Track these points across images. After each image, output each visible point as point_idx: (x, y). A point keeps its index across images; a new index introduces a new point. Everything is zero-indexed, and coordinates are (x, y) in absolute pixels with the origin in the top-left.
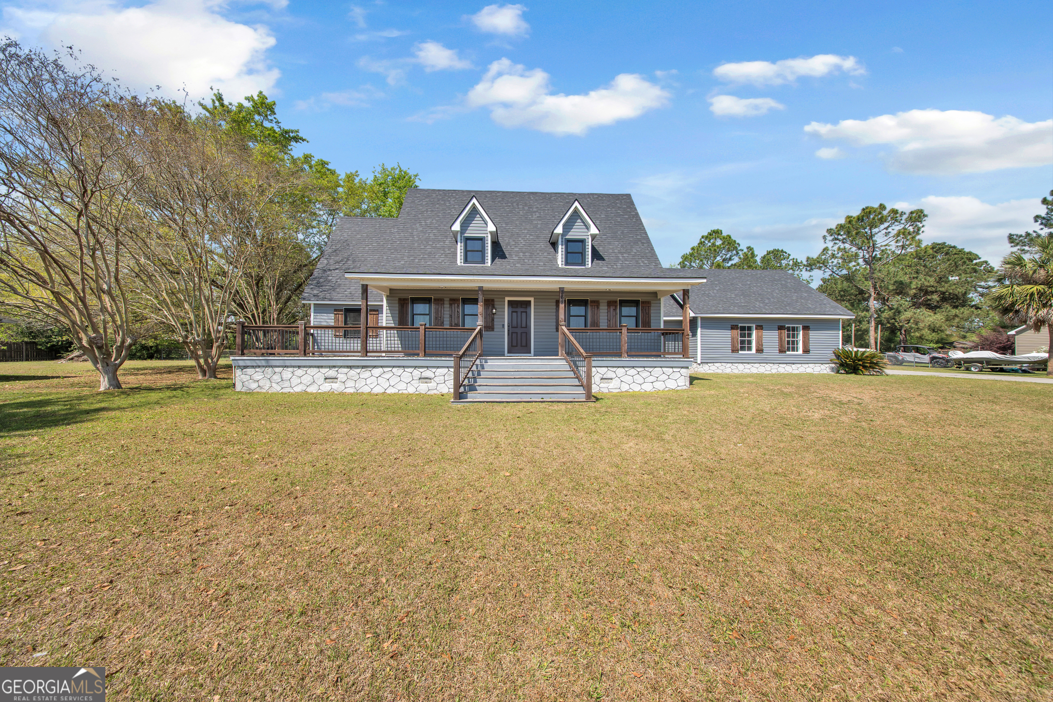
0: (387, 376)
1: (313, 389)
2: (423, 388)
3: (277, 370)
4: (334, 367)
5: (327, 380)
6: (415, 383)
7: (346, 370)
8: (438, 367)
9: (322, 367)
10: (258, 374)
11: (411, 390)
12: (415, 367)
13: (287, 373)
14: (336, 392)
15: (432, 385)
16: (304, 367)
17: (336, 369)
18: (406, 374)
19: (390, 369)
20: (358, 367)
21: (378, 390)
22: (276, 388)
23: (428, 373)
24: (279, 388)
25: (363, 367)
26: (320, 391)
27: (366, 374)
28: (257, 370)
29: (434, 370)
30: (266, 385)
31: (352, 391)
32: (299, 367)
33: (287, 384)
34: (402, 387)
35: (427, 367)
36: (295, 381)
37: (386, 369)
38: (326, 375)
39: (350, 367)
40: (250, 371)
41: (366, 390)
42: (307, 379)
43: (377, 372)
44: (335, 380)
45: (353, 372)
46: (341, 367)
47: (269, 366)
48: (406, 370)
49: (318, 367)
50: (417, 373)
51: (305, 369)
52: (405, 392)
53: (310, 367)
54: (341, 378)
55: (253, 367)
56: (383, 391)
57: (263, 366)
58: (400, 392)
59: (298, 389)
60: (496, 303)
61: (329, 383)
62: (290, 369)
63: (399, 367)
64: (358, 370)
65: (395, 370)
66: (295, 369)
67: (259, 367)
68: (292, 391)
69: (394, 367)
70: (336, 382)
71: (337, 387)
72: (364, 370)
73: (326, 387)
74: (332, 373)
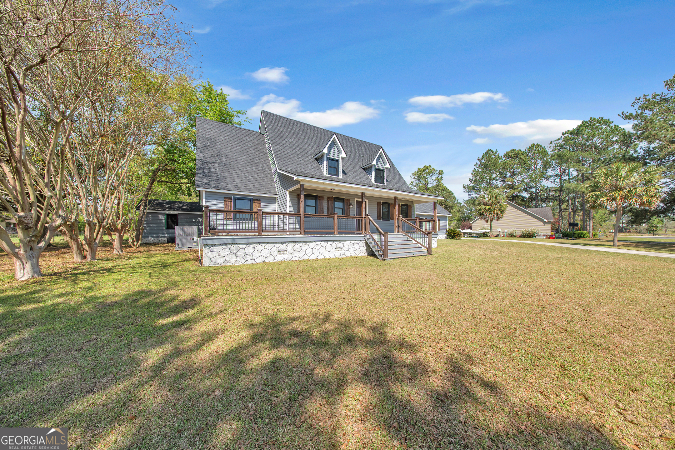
0: (318, 247)
1: (270, 260)
2: (338, 254)
3: (241, 246)
4: (285, 242)
5: (279, 253)
6: (333, 251)
7: (292, 245)
8: (345, 241)
9: (276, 243)
10: (224, 251)
11: (332, 256)
12: (333, 241)
13: (250, 249)
14: (286, 261)
15: (342, 251)
16: (263, 243)
17: (286, 244)
18: (329, 246)
19: (320, 243)
20: (300, 242)
21: (313, 257)
22: (241, 261)
23: (340, 245)
24: (243, 261)
25: (304, 242)
26: (275, 261)
27: (305, 246)
28: (224, 247)
29: (343, 242)
30: (231, 260)
31: (297, 259)
32: (259, 243)
33: (248, 258)
34: (326, 254)
35: (340, 241)
36: (256, 254)
37: (318, 243)
38: (279, 248)
39: (295, 242)
40: (216, 248)
41: (306, 257)
42: (265, 253)
43: (312, 245)
44: (285, 252)
45: (297, 246)
46: (289, 242)
47: (235, 244)
48: (329, 243)
49: (274, 243)
50: (334, 245)
51: (264, 245)
52: (328, 257)
53: (268, 243)
54: (290, 250)
55: (220, 245)
56: (316, 257)
57: (230, 244)
58: (326, 257)
59: (259, 260)
60: (351, 202)
61: (281, 254)
62: (252, 246)
63: (325, 241)
64: (301, 244)
65: (322, 243)
66: (256, 245)
67: (226, 244)
68: (254, 262)
69: (322, 241)
70: (286, 254)
71: (287, 256)
72: (304, 244)
73: (279, 258)
74: (283, 247)
